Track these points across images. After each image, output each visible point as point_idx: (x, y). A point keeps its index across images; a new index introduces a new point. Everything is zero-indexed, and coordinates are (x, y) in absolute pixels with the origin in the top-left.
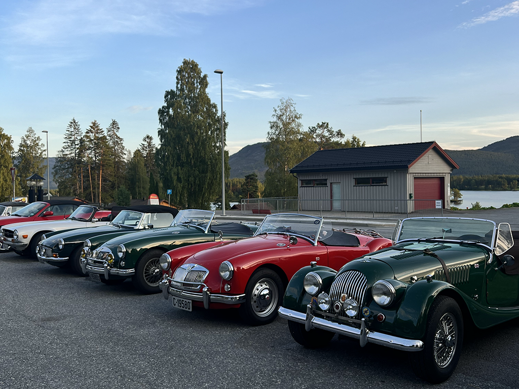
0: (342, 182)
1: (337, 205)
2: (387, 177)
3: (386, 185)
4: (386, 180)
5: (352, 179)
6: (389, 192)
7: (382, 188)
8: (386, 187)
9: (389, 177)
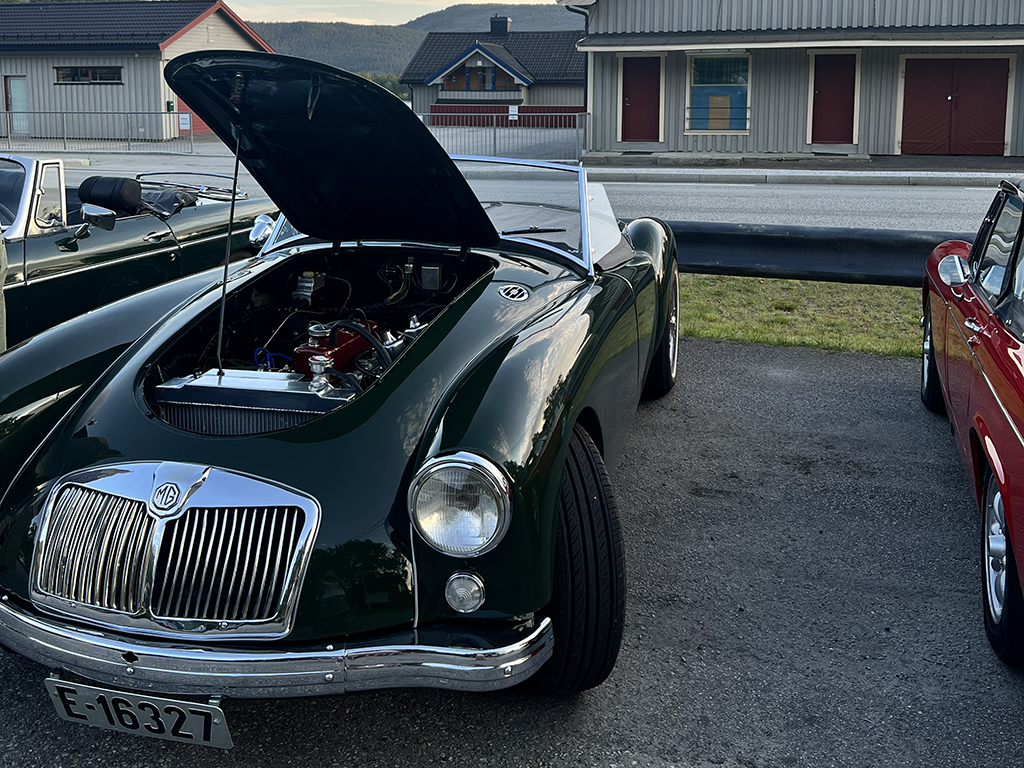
0: (29, 75)
1: (21, 124)
2: (121, 67)
3: (121, 84)
4: (120, 73)
5: (51, 69)
6: (127, 98)
7: (112, 89)
8: (121, 86)
9: (126, 66)
